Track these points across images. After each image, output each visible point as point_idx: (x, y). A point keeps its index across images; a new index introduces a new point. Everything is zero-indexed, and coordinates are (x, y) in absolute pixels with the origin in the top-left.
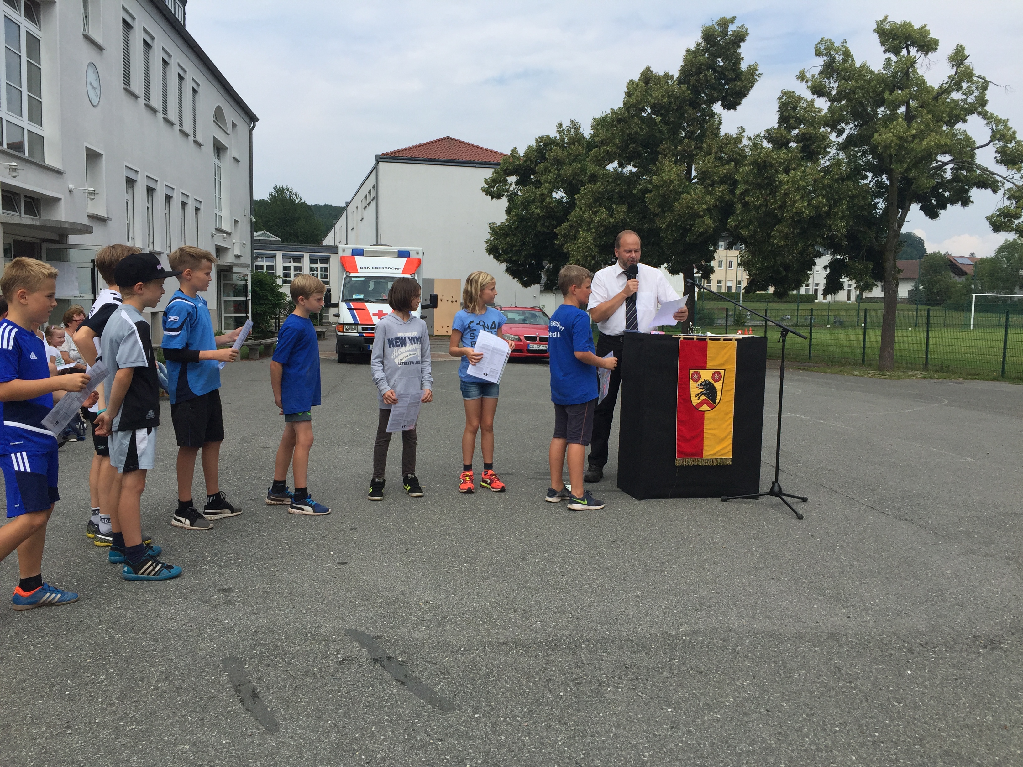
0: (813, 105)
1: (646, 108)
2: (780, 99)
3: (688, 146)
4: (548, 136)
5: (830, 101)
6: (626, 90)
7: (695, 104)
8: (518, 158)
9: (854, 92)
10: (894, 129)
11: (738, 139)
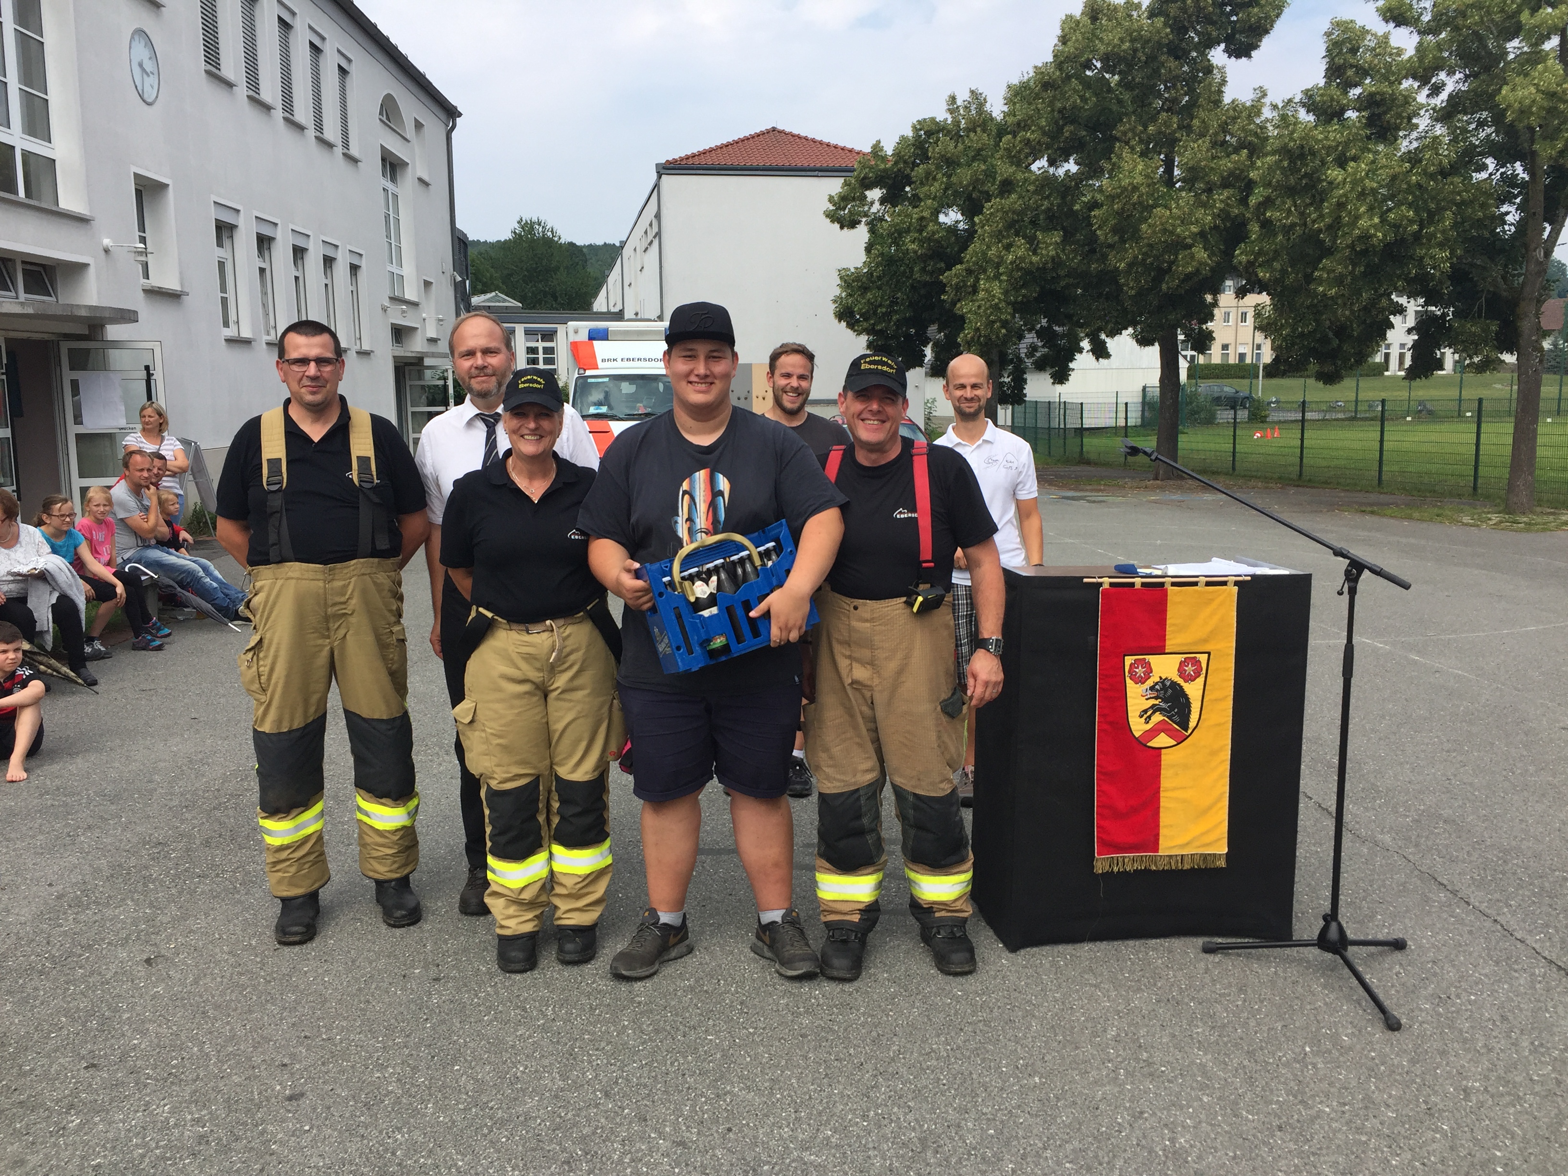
0: (1387, 43)
1: (1094, 61)
2: (1328, 34)
3: (1167, 124)
4: (933, 120)
5: (1419, 32)
6: (1059, 32)
7: (1178, 52)
8: (884, 159)
9: (1464, 15)
10: (1541, 80)
11: (1255, 109)
